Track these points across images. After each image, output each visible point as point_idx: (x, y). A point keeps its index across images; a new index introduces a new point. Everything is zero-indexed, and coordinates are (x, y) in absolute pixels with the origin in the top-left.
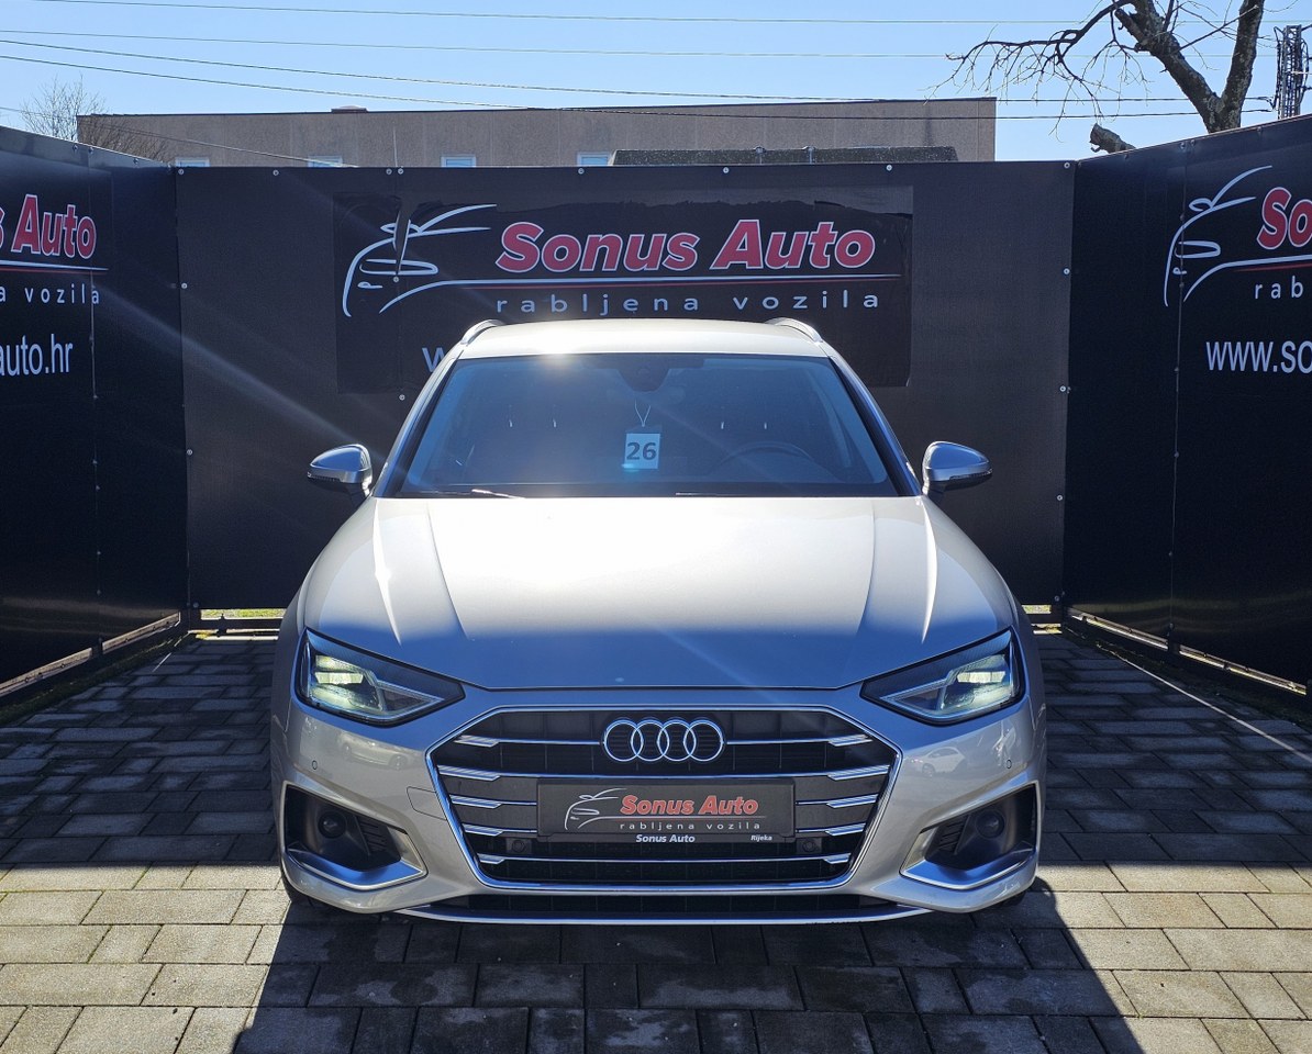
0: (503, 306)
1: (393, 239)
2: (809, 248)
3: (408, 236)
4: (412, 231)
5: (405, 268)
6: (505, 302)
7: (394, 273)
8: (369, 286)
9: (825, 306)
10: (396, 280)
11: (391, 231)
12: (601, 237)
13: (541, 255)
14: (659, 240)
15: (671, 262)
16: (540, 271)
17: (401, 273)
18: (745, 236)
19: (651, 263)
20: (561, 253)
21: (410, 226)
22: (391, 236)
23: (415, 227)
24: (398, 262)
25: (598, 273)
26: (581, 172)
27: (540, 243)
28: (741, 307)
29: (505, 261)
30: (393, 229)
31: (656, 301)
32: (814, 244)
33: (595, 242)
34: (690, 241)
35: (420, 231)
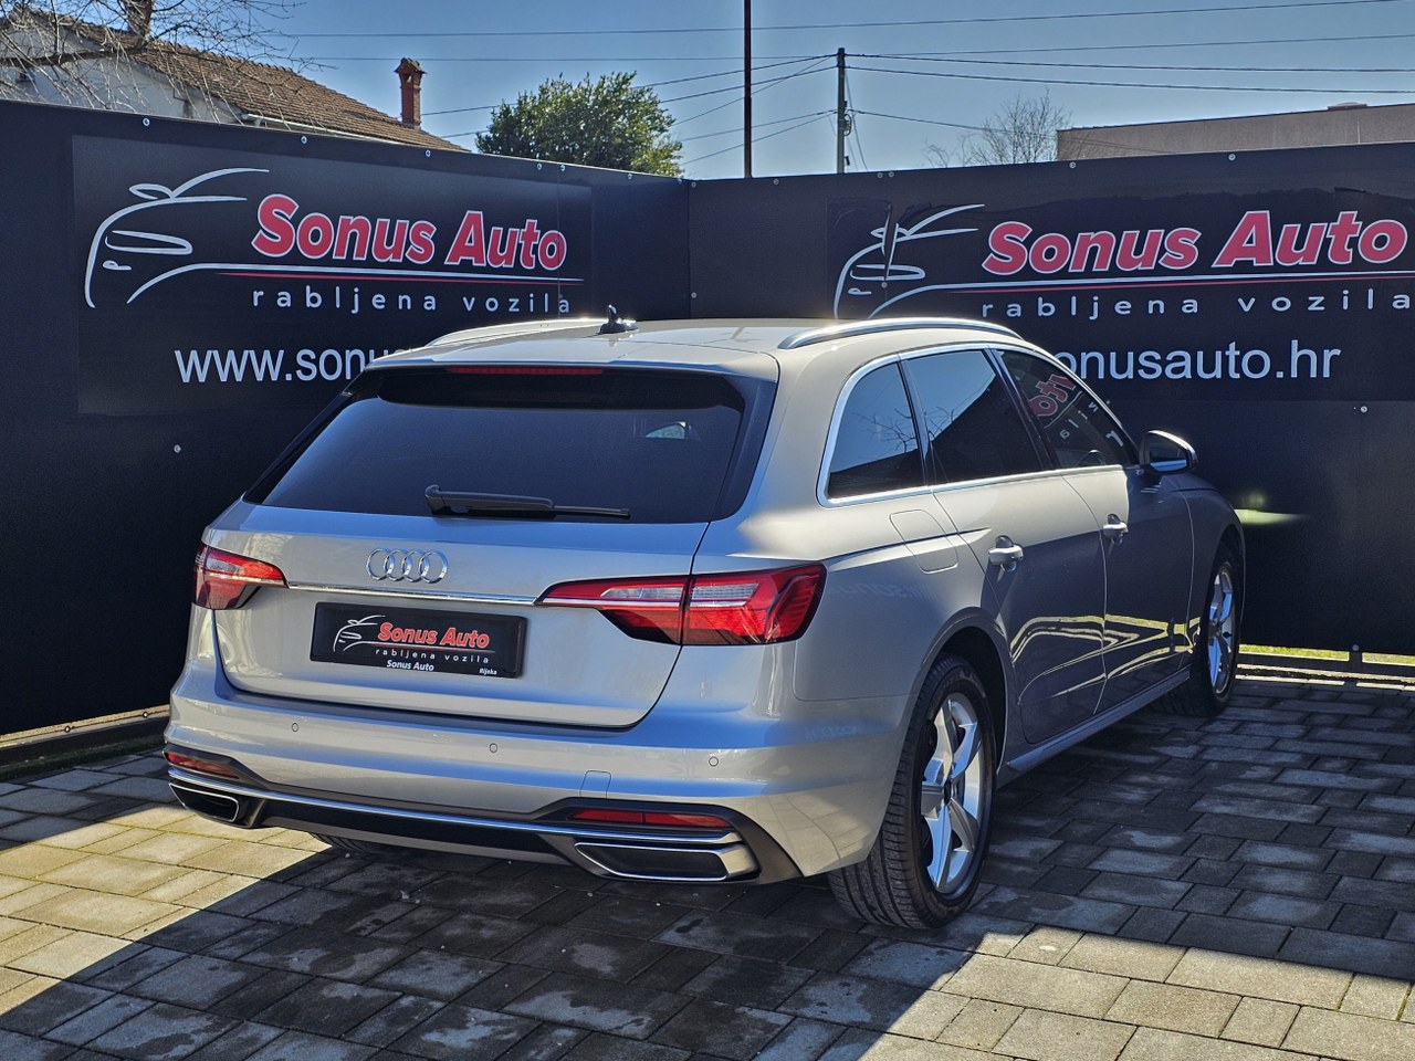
0: (988, 310)
1: (882, 245)
2: (1327, 242)
3: (896, 240)
4: (900, 235)
5: (893, 273)
6: (991, 306)
7: (882, 278)
8: (859, 292)
9: (1345, 307)
10: (884, 285)
11: (880, 236)
12: (1093, 235)
13: (1028, 256)
14: (1155, 237)
15: (1168, 260)
16: (1028, 273)
17: (889, 278)
18: (1253, 230)
19: (1146, 261)
20: (1050, 253)
21: (898, 229)
22: (880, 240)
23: (903, 230)
24: (887, 267)
25: (1089, 273)
26: (1072, 166)
27: (1028, 243)
28: (1247, 309)
29: (992, 264)
30: (882, 233)
31: (1151, 303)
32: (1333, 237)
33: (1086, 241)
34: (1189, 237)
35: (909, 235)
